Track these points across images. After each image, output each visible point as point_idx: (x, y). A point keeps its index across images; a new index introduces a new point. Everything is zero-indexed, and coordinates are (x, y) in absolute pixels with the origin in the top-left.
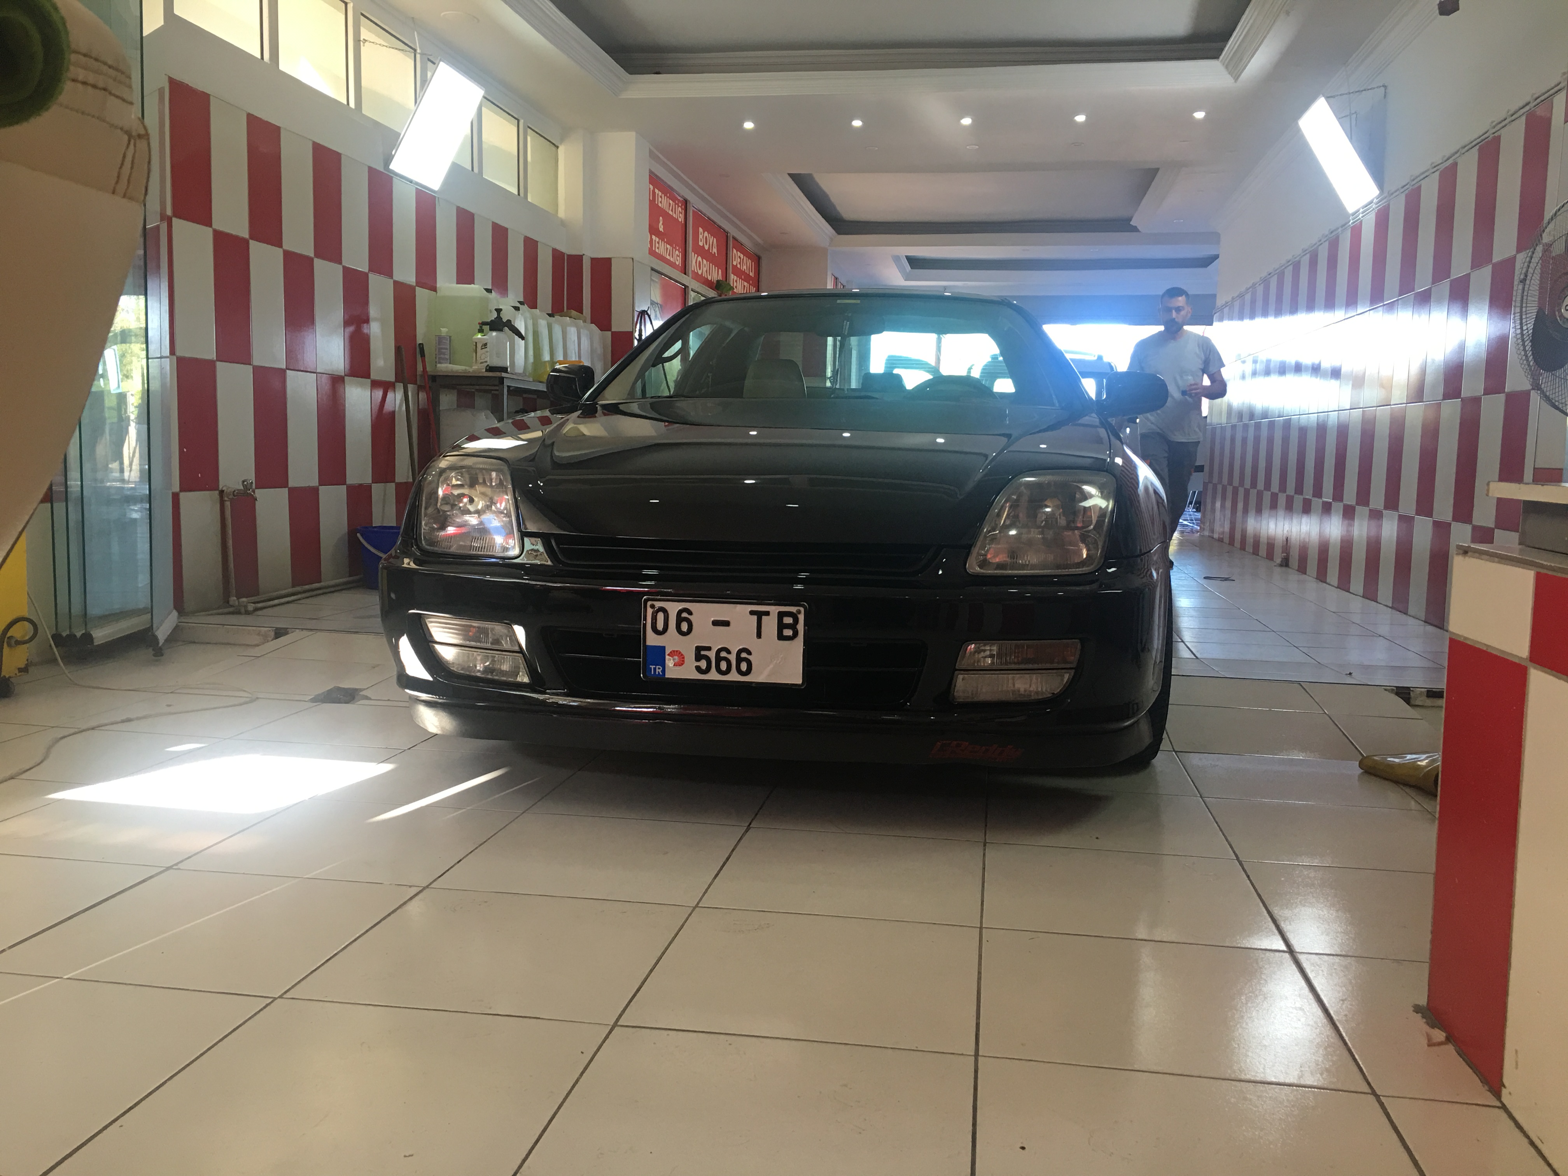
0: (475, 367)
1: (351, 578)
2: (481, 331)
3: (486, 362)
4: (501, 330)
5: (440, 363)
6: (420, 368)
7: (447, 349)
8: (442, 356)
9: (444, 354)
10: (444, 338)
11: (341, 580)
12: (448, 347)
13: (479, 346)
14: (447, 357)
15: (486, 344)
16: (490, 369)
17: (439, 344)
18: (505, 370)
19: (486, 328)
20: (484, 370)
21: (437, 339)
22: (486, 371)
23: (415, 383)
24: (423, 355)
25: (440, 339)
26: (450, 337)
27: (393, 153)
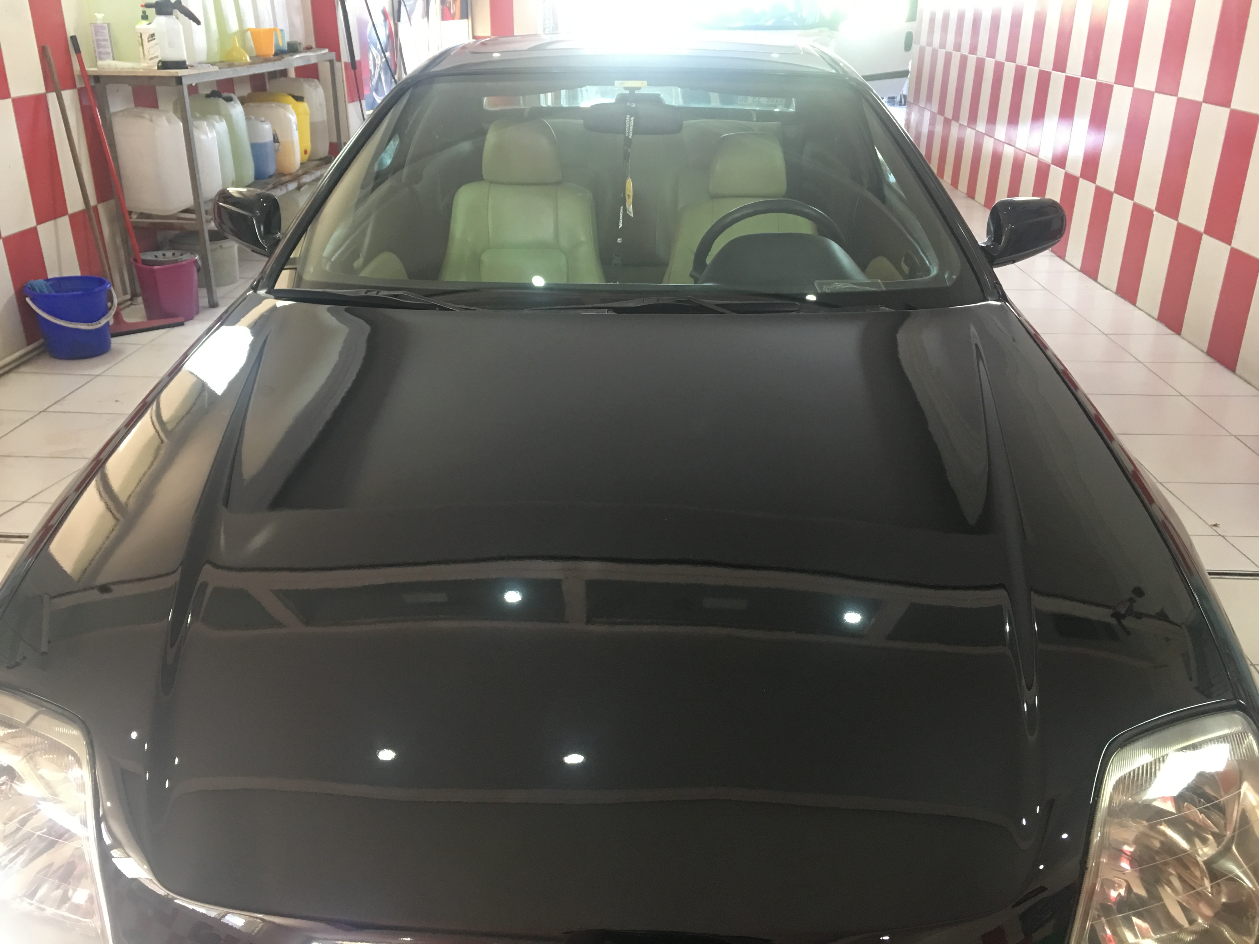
0: (144, 65)
1: (30, 348)
2: (145, 17)
3: (157, 57)
4: (171, 14)
5: (101, 59)
6: (76, 67)
7: (105, 40)
8: (102, 50)
9: (104, 47)
10: (102, 27)
11: (17, 354)
12: (107, 37)
13: (145, 38)
14: (109, 50)
15: (153, 35)
16: (165, 65)
17: (96, 35)
18: (181, 65)
19: (151, 12)
20: (156, 68)
21: (93, 28)
22: (159, 68)
23: (73, 86)
24: (78, 51)
25: (97, 29)
26: (109, 25)
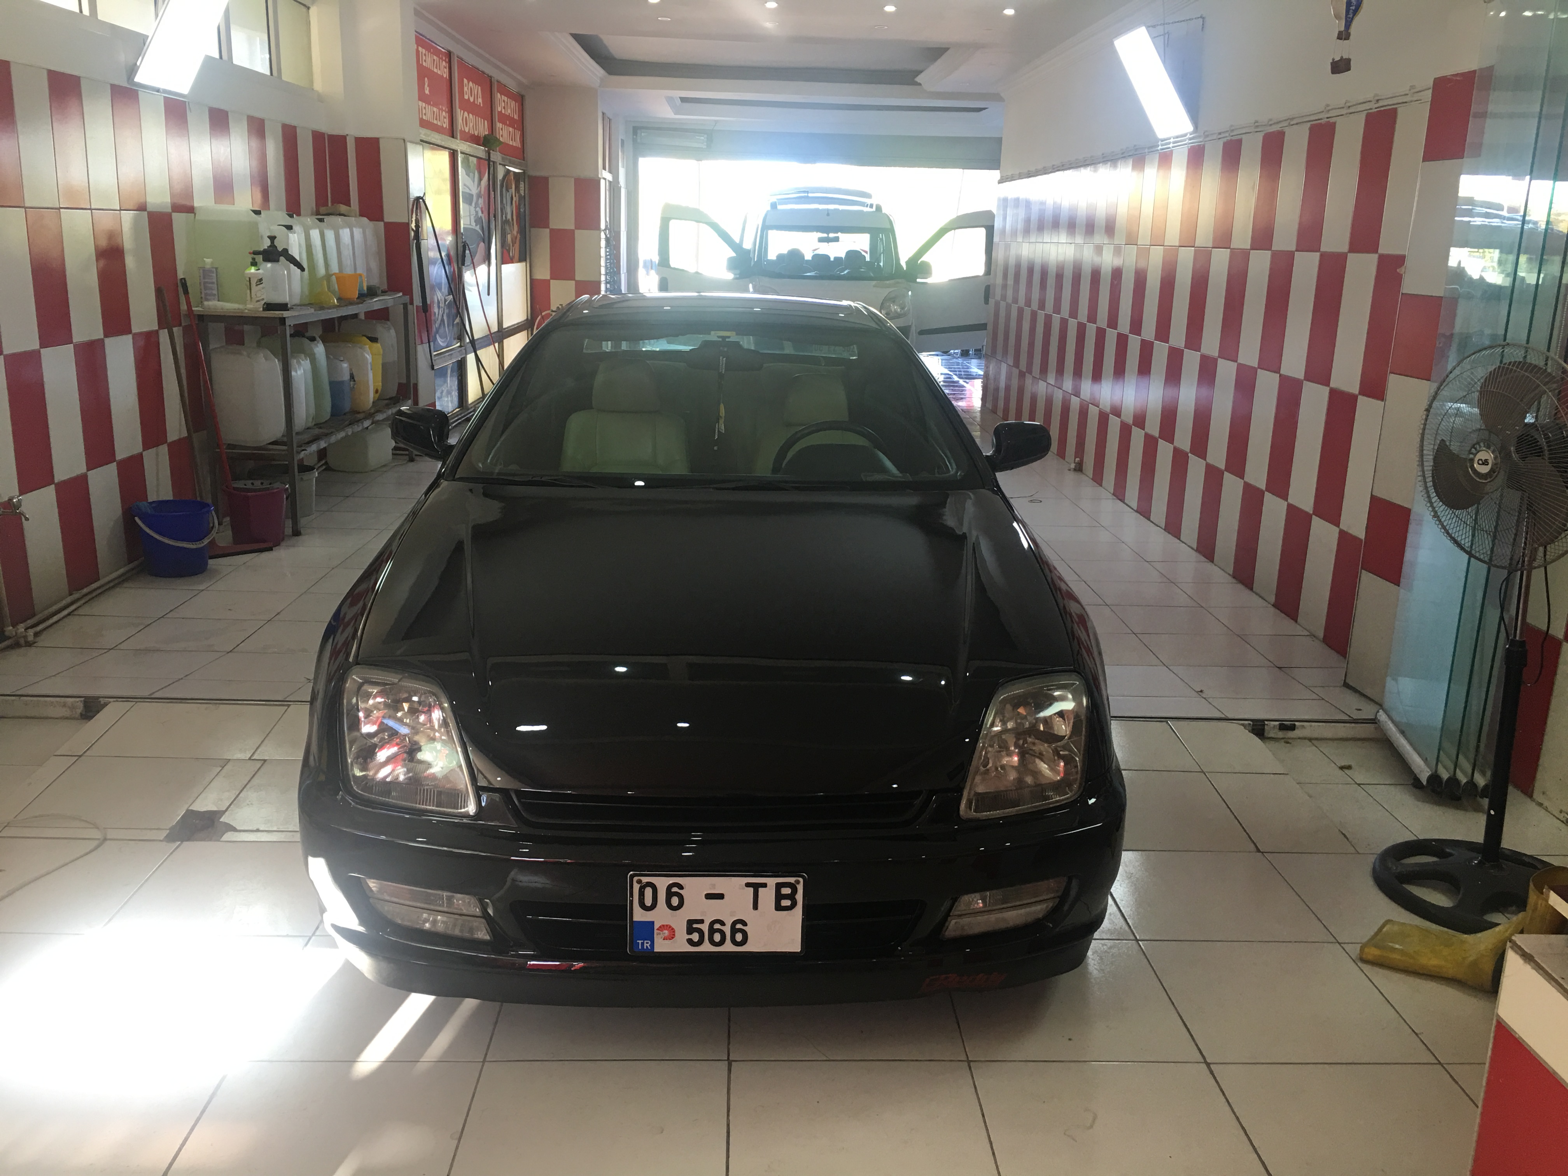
0: (250, 306)
1: (131, 566)
2: (254, 264)
3: (263, 299)
4: (278, 261)
5: (207, 300)
6: (184, 307)
7: (213, 283)
8: (208, 292)
9: (211, 289)
10: (210, 271)
11: (122, 571)
12: (215, 280)
13: (254, 282)
14: (215, 292)
15: (261, 280)
16: (269, 307)
17: (204, 278)
18: (284, 307)
19: (259, 258)
20: (261, 309)
21: (201, 271)
22: (264, 310)
23: (180, 325)
24: (186, 292)
25: (205, 273)
26: (216, 268)
27: (138, 63)
